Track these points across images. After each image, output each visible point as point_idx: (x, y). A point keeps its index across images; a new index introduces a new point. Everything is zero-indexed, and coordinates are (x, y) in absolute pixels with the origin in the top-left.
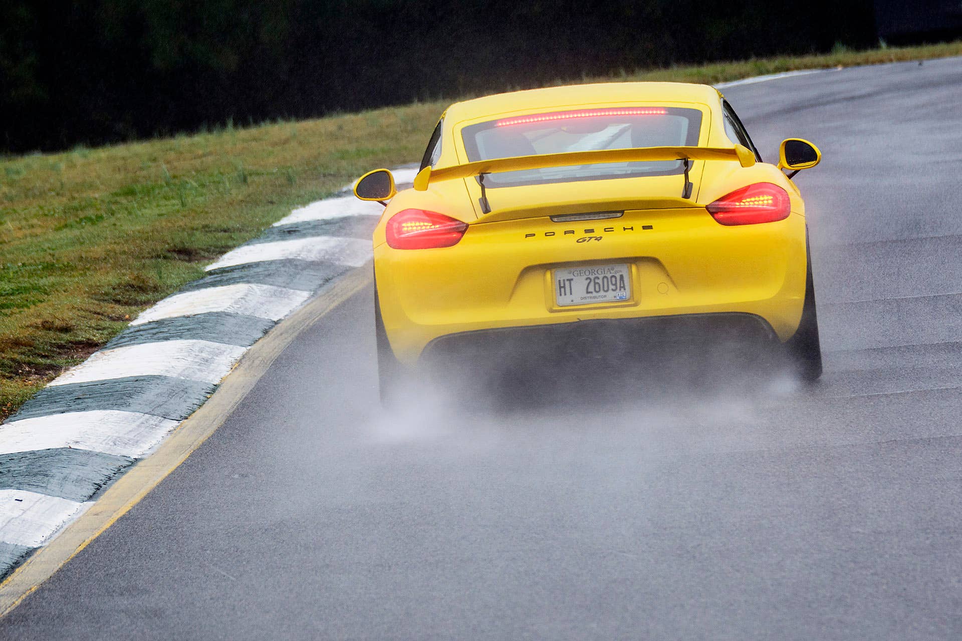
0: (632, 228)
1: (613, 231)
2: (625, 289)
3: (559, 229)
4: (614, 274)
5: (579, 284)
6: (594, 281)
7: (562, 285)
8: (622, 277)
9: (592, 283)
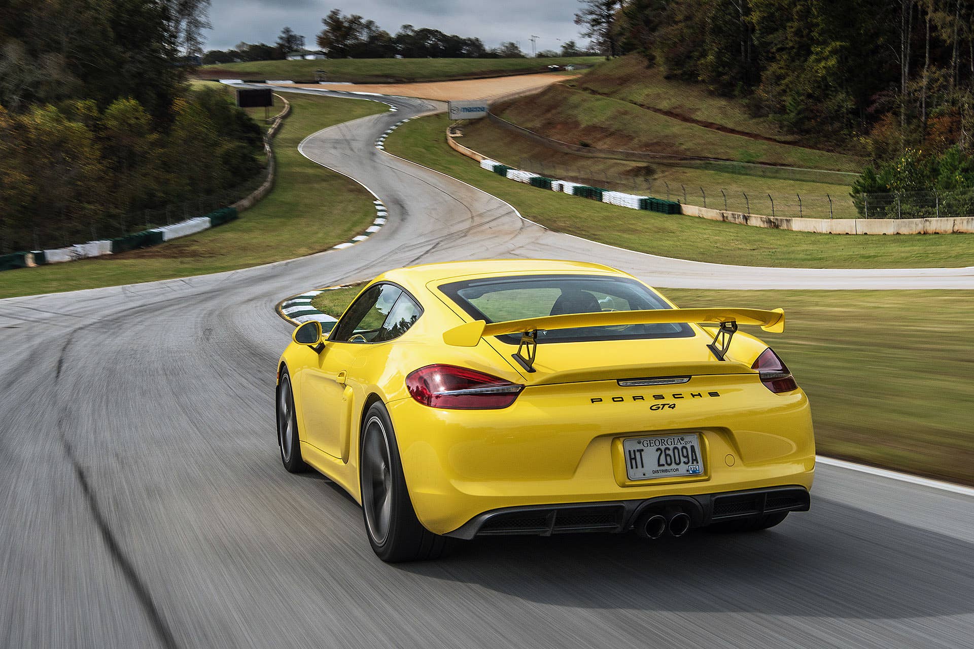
0: (699, 395)
1: (683, 397)
2: (697, 463)
3: (627, 393)
4: (684, 445)
5: (650, 456)
6: (665, 453)
7: (633, 456)
8: (692, 447)
9: (663, 455)
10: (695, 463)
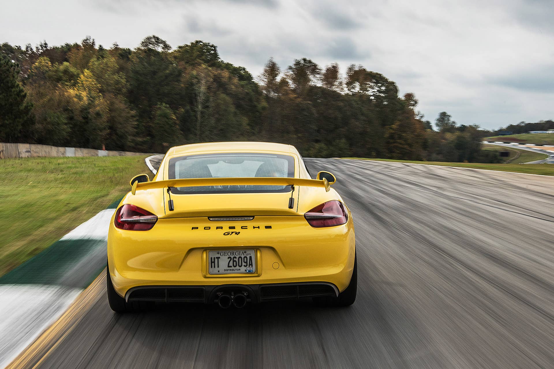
0: (259, 227)
1: (247, 228)
2: (252, 266)
3: (213, 225)
4: (245, 256)
5: (224, 262)
6: (233, 259)
7: (213, 261)
8: (251, 257)
9: (232, 261)
10: (251, 266)
